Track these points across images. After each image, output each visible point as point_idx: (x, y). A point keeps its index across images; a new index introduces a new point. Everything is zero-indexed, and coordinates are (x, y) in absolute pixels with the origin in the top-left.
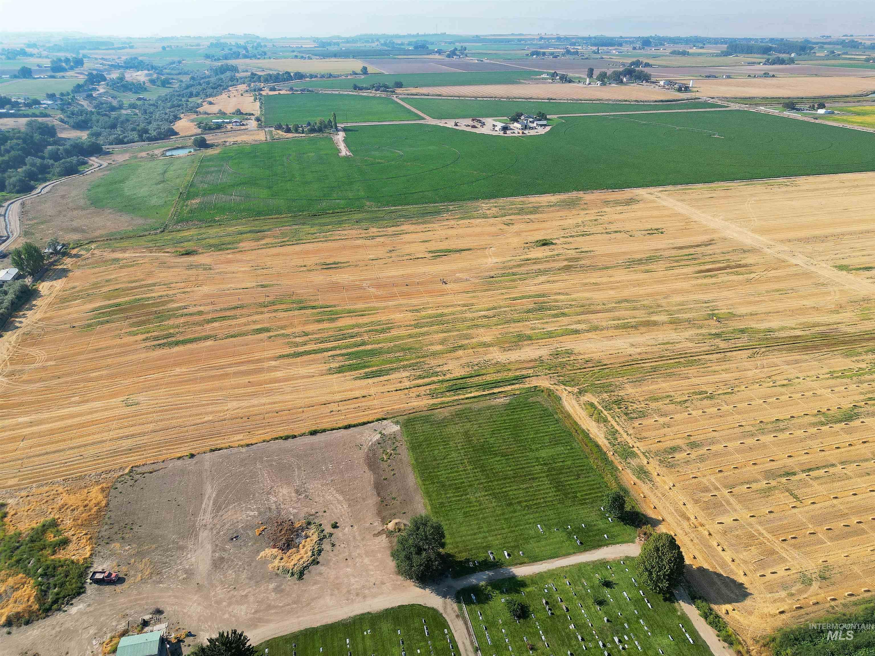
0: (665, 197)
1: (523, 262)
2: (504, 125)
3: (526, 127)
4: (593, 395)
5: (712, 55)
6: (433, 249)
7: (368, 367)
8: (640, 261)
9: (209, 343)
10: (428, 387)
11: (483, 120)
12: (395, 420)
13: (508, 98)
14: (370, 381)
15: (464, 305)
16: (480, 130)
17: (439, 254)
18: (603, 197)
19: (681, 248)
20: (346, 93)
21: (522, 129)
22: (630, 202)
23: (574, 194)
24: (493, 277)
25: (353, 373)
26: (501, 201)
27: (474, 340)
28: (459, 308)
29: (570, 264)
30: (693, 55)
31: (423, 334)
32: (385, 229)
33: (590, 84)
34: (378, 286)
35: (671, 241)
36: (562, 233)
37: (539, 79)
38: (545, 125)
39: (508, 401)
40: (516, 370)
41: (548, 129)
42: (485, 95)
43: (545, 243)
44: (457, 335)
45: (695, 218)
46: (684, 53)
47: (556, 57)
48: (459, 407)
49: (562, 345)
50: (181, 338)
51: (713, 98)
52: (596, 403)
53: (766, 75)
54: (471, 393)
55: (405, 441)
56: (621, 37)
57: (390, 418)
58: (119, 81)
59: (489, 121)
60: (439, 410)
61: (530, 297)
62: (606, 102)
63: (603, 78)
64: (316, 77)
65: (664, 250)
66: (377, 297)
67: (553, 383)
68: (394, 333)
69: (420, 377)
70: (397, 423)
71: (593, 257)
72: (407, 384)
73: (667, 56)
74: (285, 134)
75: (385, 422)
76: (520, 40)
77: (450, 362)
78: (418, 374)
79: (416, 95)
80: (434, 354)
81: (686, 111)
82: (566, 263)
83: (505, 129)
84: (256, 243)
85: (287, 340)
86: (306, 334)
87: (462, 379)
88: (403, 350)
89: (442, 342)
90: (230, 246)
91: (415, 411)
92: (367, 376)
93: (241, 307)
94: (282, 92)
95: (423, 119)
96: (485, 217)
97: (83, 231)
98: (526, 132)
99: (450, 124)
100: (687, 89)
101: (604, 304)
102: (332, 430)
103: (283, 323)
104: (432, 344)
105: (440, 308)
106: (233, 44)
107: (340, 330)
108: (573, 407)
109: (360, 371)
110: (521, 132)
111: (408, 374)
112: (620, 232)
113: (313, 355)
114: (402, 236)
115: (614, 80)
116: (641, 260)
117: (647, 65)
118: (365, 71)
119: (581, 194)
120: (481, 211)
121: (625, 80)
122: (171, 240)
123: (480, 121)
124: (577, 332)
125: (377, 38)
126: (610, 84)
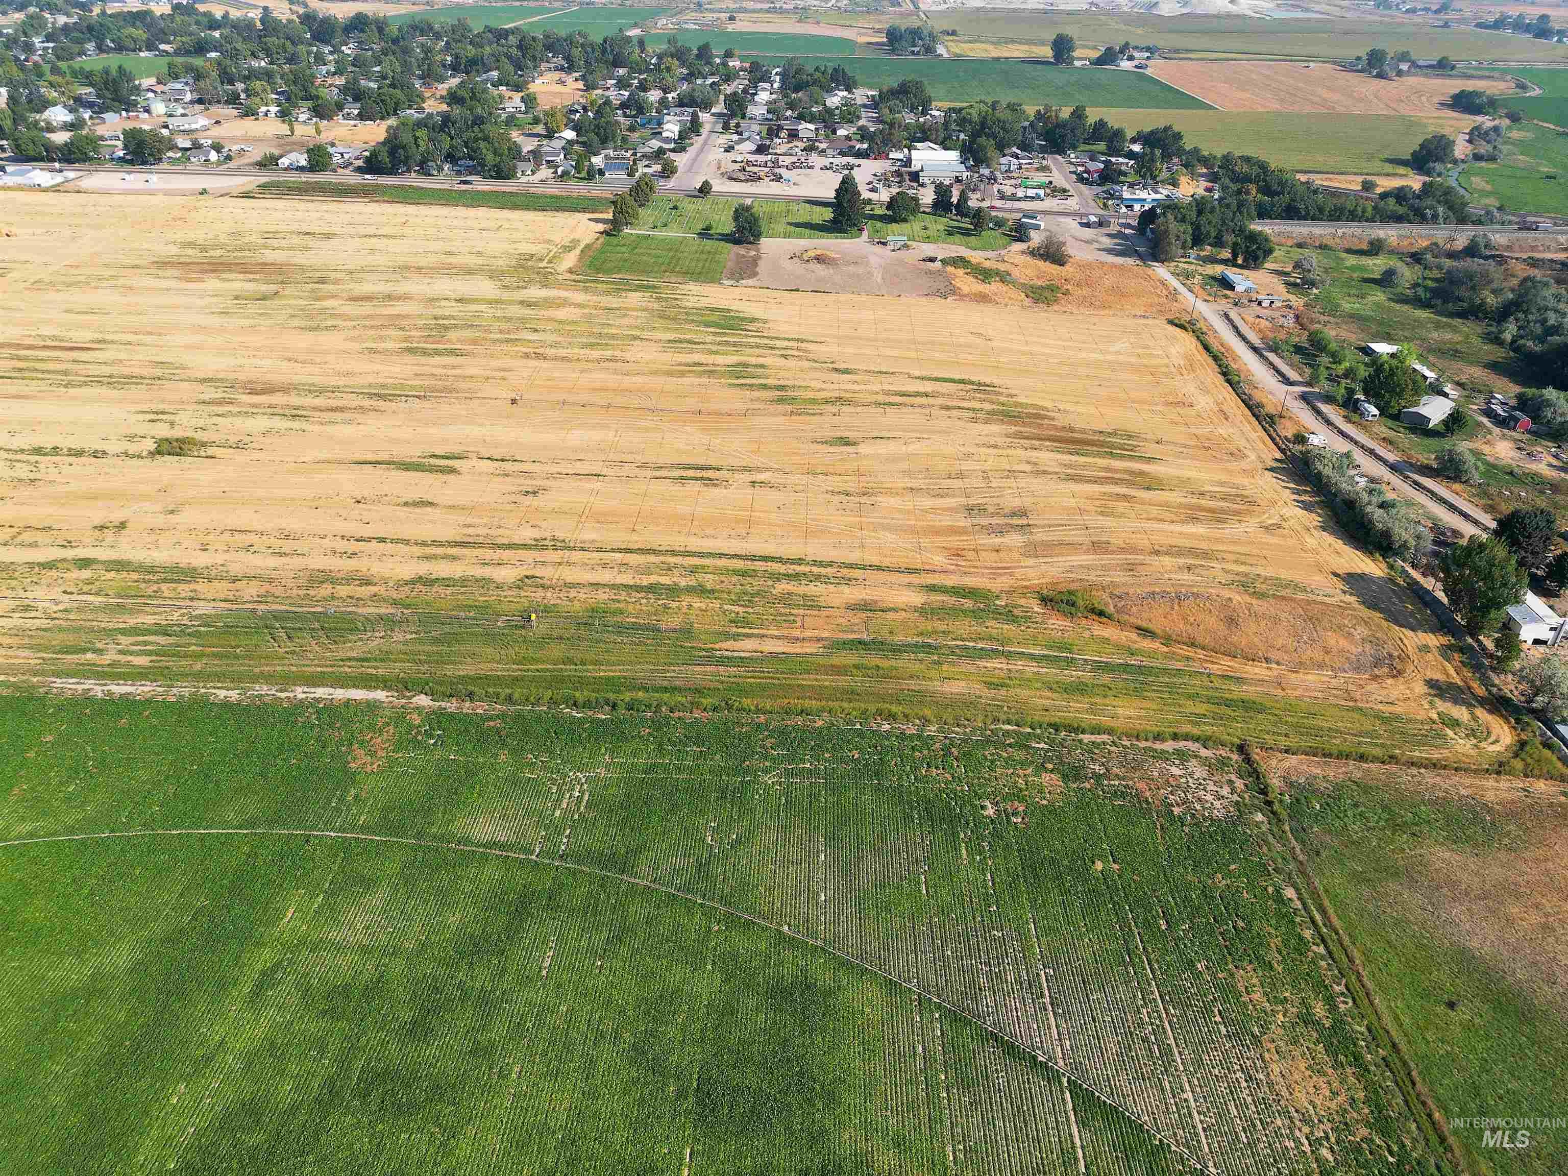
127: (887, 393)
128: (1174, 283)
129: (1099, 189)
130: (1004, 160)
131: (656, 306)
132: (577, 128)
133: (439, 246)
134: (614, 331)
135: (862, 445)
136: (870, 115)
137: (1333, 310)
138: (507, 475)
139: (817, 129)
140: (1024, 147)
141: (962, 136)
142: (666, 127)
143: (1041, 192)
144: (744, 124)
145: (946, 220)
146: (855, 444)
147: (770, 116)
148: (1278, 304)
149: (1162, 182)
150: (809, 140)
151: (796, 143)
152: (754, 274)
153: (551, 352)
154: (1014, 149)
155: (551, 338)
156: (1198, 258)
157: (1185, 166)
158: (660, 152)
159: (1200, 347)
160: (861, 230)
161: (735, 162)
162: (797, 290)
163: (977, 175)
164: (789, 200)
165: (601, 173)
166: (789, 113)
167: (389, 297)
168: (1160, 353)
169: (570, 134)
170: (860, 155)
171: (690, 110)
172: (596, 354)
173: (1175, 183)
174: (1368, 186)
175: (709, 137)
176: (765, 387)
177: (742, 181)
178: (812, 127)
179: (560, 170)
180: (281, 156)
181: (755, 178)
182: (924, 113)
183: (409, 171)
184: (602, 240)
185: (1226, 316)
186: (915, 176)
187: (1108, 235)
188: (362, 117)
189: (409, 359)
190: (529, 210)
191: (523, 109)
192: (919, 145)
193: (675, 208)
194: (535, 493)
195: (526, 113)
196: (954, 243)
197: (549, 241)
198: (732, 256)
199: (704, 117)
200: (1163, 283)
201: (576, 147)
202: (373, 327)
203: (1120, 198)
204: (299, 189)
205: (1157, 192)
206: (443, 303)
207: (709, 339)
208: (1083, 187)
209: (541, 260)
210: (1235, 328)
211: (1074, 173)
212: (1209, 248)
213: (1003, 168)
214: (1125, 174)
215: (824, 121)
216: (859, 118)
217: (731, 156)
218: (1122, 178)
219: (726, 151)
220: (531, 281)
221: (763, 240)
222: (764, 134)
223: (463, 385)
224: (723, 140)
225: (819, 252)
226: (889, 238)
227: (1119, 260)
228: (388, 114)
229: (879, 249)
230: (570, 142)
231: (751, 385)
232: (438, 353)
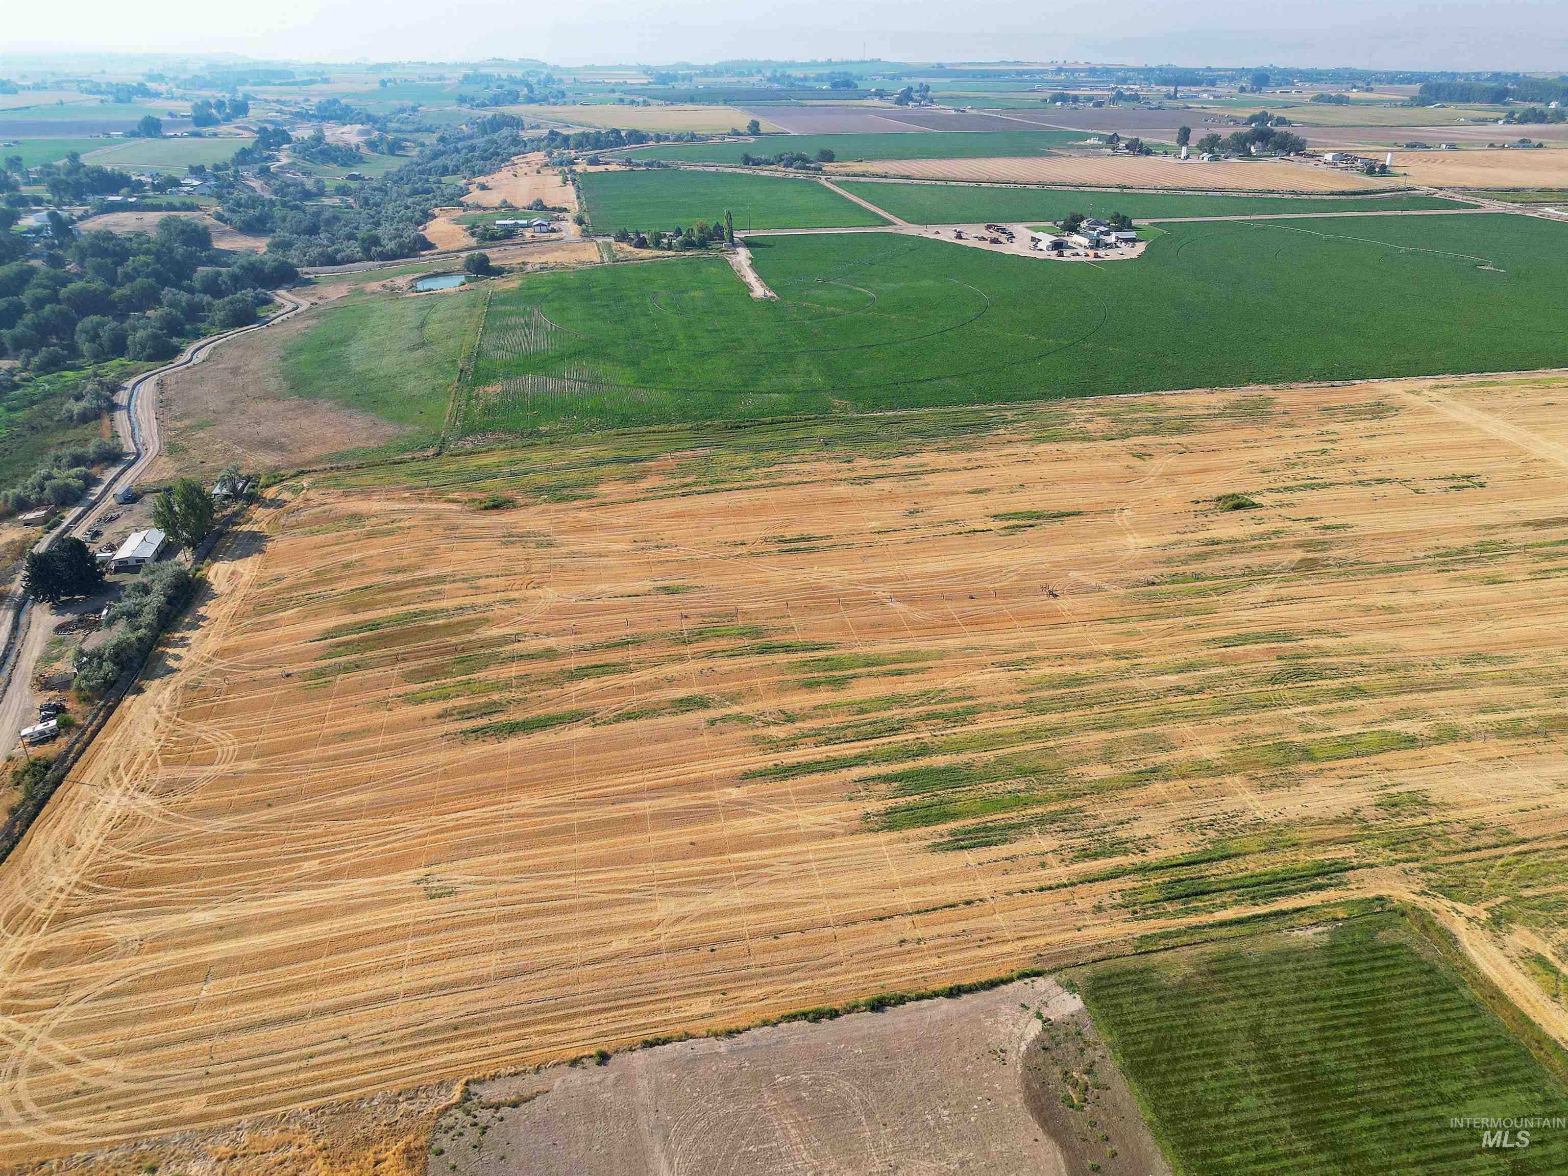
0: (1450, 401)
1: (1204, 549)
2: (1055, 238)
3: (1097, 244)
4: (1534, 931)
5: (1394, 104)
6: (1002, 510)
7: (954, 816)
8: (1462, 556)
9: (581, 731)
10: (1115, 884)
11: (1010, 227)
12: (1064, 978)
13: (1039, 183)
14: (970, 857)
15: (1118, 656)
16: (1008, 249)
17: (1015, 522)
18: (1316, 399)
19: (1541, 524)
20: (730, 170)
21: (1092, 248)
22: (1379, 410)
23: (1252, 391)
24: (1153, 583)
25: (923, 831)
26: (1111, 402)
27: (1180, 754)
28: (1108, 663)
29: (1310, 555)
30: (1357, 103)
31: (1054, 731)
32: (886, 462)
33: (1187, 157)
34: (910, 599)
35: (1512, 507)
36: (1264, 479)
37: (1086, 147)
38: (1133, 240)
39: (1326, 938)
40: (1313, 844)
41: (1141, 247)
42: (996, 178)
43: (1238, 504)
44: (1134, 739)
45: (1539, 453)
46: (1340, 101)
47: (1099, 105)
48: (1210, 948)
49: (1396, 777)
50: (519, 716)
51: (1441, 189)
52: (1550, 957)
53: (1525, 143)
54: (1224, 906)
55: (1109, 1045)
56: (1209, 69)
57: (1051, 972)
58: (314, 143)
59: (1021, 231)
60: (1163, 955)
61: (1257, 638)
62: (1235, 194)
63: (1211, 145)
64: (667, 138)
65: (1507, 527)
66: (916, 625)
67: (1417, 889)
68: (985, 724)
69: (1085, 854)
70: (1071, 987)
71: (1356, 540)
72: (1060, 872)
73: (1306, 104)
74: (637, 250)
75: (1040, 981)
76: (1020, 73)
77: (1142, 812)
78: (1078, 843)
79: (864, 176)
80: (1099, 789)
81: (1400, 213)
82: (1299, 554)
83: (1058, 246)
84: (629, 487)
85: (750, 733)
86: (791, 719)
87: (1188, 864)
88: (1022, 772)
89: (1107, 756)
90: (578, 492)
91: (1103, 953)
92: (958, 842)
93: (636, 642)
94: (611, 168)
95: (890, 223)
96: (1086, 437)
97: (282, 448)
98: (1101, 252)
99: (947, 234)
100: (1384, 169)
101: (1438, 667)
102: (919, 998)
103: (730, 686)
104: (1083, 761)
105: (1067, 660)
106: (504, 76)
107: (862, 711)
108: (1497, 966)
109: (940, 828)
110: (1091, 253)
111: (1055, 844)
112: (1389, 481)
113: (817, 776)
114: (928, 478)
115: (1234, 151)
116: (1463, 551)
117: (1281, 121)
118: (754, 128)
119: (1267, 390)
120: (1073, 425)
121: (1253, 150)
122: (457, 472)
123: (1003, 231)
124: (1411, 741)
125: (759, 68)
126: (1227, 158)
146: (658, 589)
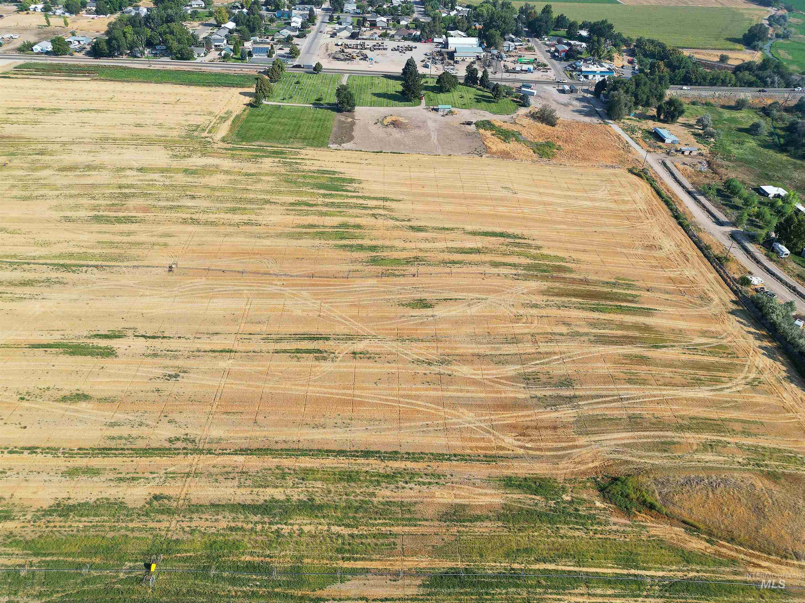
7: (330, 178)
9: (469, 228)
77: (267, 168)
78: (297, 166)
80: (273, 174)
86: (374, 215)
92: (334, 173)
93: (445, 263)
103: (396, 233)
107: (340, 212)
111: (304, 167)
127: (450, 250)
128: (626, 137)
129: (565, 64)
130: (506, 43)
131: (283, 171)
132: (235, 20)
133: (131, 119)
134: (251, 196)
135: (437, 308)
136: (420, 9)
137: (728, 156)
138: (155, 355)
139: (388, 20)
140: (517, 33)
141: (478, 26)
142: (293, 19)
143: (531, 67)
144: (342, 16)
145: (474, 90)
146: (431, 306)
147: (358, 11)
148: (695, 153)
149: (604, 58)
150: (383, 28)
151: (375, 30)
152: (351, 138)
153: (202, 217)
154: (511, 35)
155: (204, 204)
156: (635, 115)
157: (615, 45)
158: (289, 38)
159: (655, 193)
160: (421, 99)
161: (337, 45)
162: (381, 152)
163: (489, 54)
164: (373, 75)
165: (250, 54)
166: (370, 9)
167: (89, 167)
168: (629, 198)
169: (231, 25)
170: (417, 39)
171: (309, 7)
172: (237, 218)
173: (611, 59)
174: (723, 59)
175: (320, 26)
176: (361, 248)
177: (342, 60)
178: (384, 19)
179: (223, 53)
180: (35, 44)
181: (351, 58)
182: (453, 9)
183: (121, 54)
184: (247, 111)
185: (664, 164)
186: (451, 55)
187: (577, 99)
188: (98, 12)
189: (96, 227)
190: (199, 85)
191: (203, 5)
192: (452, 33)
193: (298, 83)
194: (176, 376)
195: (205, 8)
196: (482, 109)
197: (210, 113)
198: (336, 123)
199: (317, 11)
200: (619, 137)
201: (235, 34)
202: (71, 196)
203: (581, 71)
204: (44, 70)
205: (602, 66)
206: (128, 173)
207: (320, 200)
208: (555, 62)
209: (203, 130)
210: (672, 174)
211: (549, 51)
212: (640, 107)
213: (506, 49)
214: (581, 53)
215: (392, 15)
216: (413, 12)
217: (335, 40)
218: (579, 56)
219: (331, 37)
220: (194, 150)
221: (357, 108)
222: (355, 24)
223: (134, 252)
224: (329, 28)
225: (394, 118)
226: (440, 107)
227: (587, 119)
228: (115, 10)
229: (432, 114)
230: (231, 31)
231: (351, 246)
232: (119, 220)
